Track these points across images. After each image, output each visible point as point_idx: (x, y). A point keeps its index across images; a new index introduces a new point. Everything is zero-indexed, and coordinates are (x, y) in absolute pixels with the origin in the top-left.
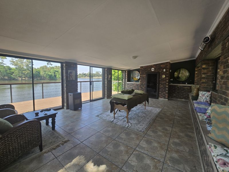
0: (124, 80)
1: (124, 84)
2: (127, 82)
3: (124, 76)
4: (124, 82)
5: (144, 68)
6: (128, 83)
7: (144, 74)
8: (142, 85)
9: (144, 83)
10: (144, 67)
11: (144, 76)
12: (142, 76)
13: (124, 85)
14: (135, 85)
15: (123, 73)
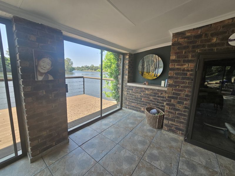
0: (120, 77)
1: (120, 86)
2: (128, 82)
3: (121, 68)
4: (120, 81)
5: (188, 37)
6: (130, 86)
7: (189, 61)
8: (173, 98)
9: (183, 94)
10: (188, 34)
11: (185, 66)
12: (178, 69)
13: (120, 90)
14: (147, 92)
15: (118, 60)
